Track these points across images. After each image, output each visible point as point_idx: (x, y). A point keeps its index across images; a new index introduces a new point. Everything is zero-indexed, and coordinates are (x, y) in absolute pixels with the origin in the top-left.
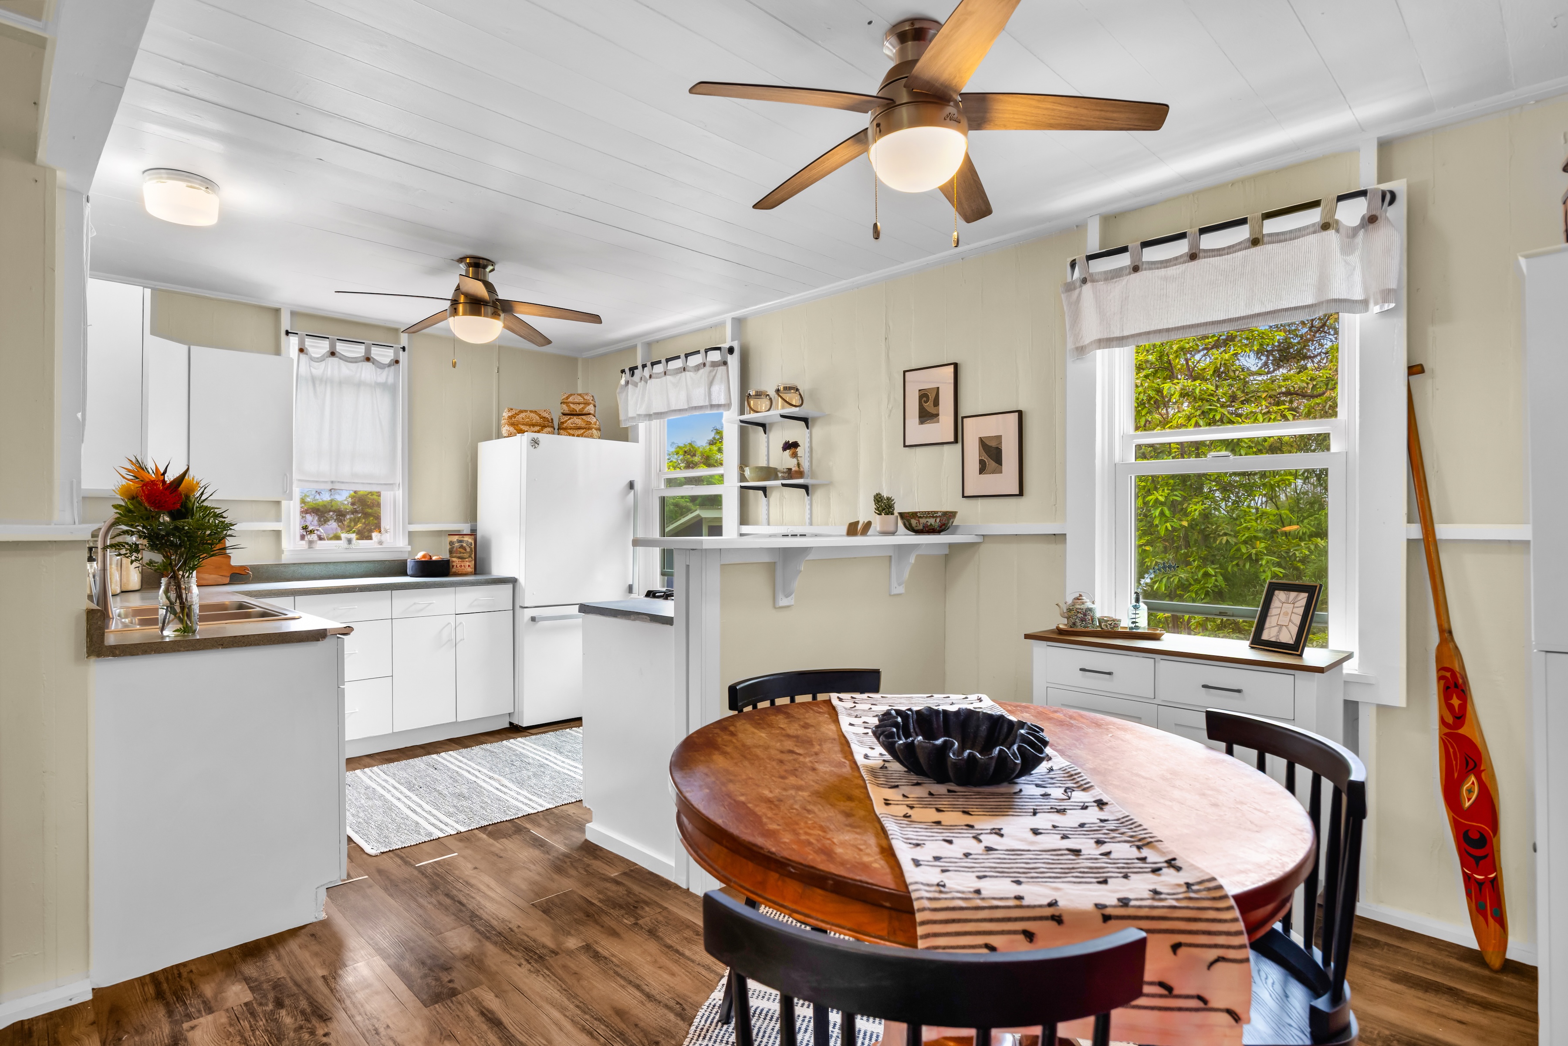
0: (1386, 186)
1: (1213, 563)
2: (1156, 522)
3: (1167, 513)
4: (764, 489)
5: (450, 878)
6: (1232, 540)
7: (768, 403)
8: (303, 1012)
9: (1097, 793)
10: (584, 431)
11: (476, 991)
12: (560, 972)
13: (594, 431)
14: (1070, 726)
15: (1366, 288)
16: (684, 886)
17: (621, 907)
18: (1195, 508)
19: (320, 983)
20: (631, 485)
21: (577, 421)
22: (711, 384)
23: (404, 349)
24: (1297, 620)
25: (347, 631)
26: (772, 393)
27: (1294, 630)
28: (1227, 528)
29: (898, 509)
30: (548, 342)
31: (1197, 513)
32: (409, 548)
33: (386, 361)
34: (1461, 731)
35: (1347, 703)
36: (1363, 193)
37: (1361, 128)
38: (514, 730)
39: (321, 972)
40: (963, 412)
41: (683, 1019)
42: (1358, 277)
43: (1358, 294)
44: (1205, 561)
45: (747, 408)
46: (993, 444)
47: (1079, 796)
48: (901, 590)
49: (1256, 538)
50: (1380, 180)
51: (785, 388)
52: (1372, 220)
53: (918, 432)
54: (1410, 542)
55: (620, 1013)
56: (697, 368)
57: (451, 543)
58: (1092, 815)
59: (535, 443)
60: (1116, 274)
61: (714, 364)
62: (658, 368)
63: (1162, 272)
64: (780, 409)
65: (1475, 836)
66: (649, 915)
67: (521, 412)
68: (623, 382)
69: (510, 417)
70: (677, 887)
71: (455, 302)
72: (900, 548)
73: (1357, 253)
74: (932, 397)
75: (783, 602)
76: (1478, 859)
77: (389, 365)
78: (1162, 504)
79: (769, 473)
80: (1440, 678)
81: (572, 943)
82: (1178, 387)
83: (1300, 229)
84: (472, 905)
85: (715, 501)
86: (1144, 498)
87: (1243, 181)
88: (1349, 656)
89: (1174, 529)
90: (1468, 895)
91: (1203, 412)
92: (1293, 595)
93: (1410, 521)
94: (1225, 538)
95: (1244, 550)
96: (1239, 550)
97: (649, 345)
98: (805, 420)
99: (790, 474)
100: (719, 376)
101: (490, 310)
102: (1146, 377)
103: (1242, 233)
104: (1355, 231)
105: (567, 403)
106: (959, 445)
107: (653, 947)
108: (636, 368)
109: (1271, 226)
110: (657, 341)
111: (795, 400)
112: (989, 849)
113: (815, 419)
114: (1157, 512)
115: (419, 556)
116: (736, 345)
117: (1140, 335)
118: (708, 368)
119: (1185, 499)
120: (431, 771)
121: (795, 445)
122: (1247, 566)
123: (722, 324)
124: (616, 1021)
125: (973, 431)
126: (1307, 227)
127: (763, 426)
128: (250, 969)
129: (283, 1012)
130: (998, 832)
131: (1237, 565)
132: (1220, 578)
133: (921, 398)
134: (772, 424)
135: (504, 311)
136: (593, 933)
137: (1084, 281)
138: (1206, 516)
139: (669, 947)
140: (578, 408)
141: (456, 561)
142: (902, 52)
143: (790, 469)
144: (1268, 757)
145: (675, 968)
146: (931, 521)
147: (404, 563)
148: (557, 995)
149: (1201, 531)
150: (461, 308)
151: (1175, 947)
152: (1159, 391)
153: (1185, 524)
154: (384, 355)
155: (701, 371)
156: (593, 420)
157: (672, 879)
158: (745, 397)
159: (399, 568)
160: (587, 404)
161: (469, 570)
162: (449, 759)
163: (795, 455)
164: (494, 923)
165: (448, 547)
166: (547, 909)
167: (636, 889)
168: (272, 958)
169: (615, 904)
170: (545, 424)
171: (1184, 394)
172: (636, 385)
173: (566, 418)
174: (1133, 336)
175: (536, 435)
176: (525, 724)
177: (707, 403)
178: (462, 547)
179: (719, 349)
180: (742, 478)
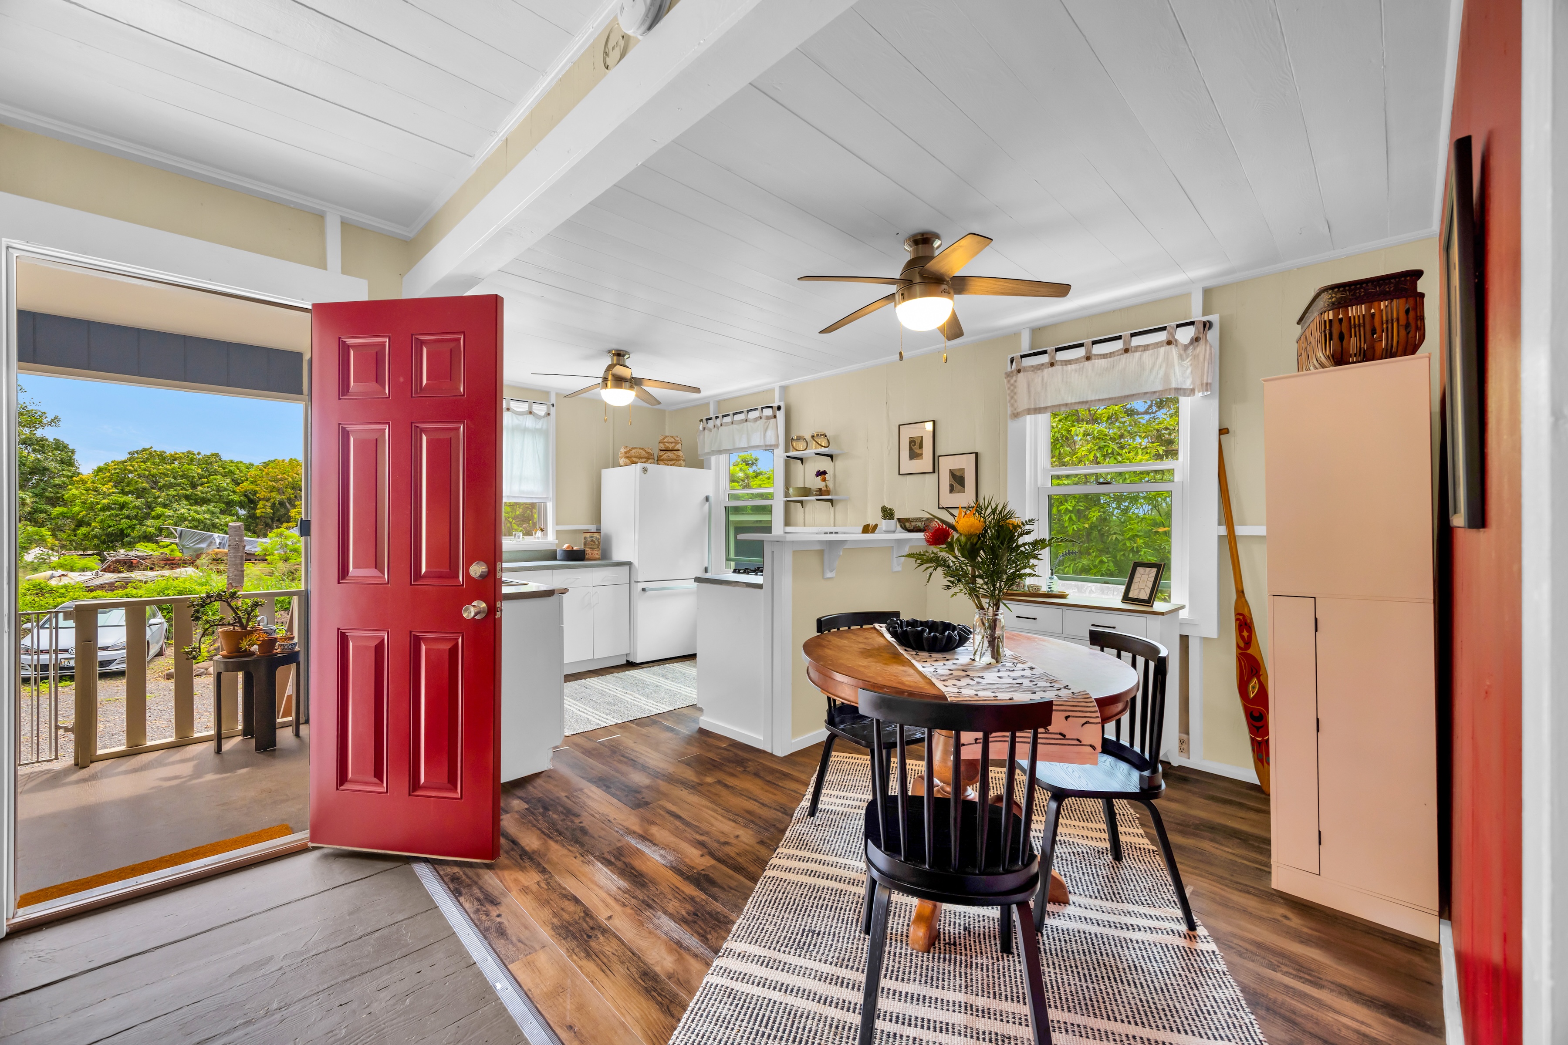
0: (1205, 319)
1: (1107, 553)
2: (1066, 524)
3: (1074, 518)
4: (801, 502)
5: (621, 748)
6: (1120, 538)
7: (805, 444)
8: (562, 813)
9: (1030, 664)
10: (674, 462)
11: (661, 803)
12: (707, 793)
13: (682, 462)
14: (1013, 639)
15: (1193, 382)
16: (770, 751)
17: (733, 762)
18: (1094, 515)
19: (566, 799)
20: (707, 499)
21: (670, 455)
22: (766, 430)
23: (553, 405)
24: (1150, 585)
25: (564, 591)
26: (808, 437)
27: (1148, 591)
28: (1116, 529)
29: (897, 515)
30: (659, 403)
31: (1095, 518)
32: (557, 542)
33: (542, 413)
34: (1249, 651)
35: (1182, 636)
36: (1192, 323)
37: (1192, 282)
38: (630, 665)
39: (564, 794)
40: (938, 453)
41: (786, 814)
42: (1189, 374)
43: (1188, 385)
44: (1101, 552)
45: (791, 448)
46: (958, 474)
47: (1020, 666)
48: (899, 568)
49: (1137, 536)
50: (1204, 315)
51: (818, 435)
52: (1196, 339)
53: (909, 466)
54: (1220, 537)
55: (749, 812)
56: (756, 420)
57: (585, 538)
58: (1028, 672)
59: (645, 470)
60: (1040, 367)
61: (768, 418)
62: (727, 420)
63: (1069, 367)
64: (814, 449)
65: (1256, 714)
66: (751, 767)
67: (633, 448)
68: (701, 428)
69: (626, 453)
70: (764, 752)
71: (605, 379)
72: (899, 541)
73: (1189, 360)
74: (918, 442)
75: (829, 575)
76: (1258, 728)
77: (544, 417)
78: (1070, 511)
79: (806, 492)
80: (1237, 620)
81: (709, 780)
82: (1082, 430)
83: (1153, 344)
84: (641, 761)
85: (767, 510)
86: (1058, 507)
87: (1121, 310)
88: (1183, 607)
89: (1079, 530)
90: (1253, 750)
91: (1100, 448)
92: (1148, 569)
93: (1220, 524)
94: (1114, 536)
95: (1128, 544)
96: (1125, 544)
97: (719, 403)
98: (831, 456)
99: (820, 492)
100: (771, 425)
101: (628, 384)
102: (1060, 420)
103: (1118, 345)
104: (1187, 347)
105: (663, 443)
106: (936, 474)
107: (758, 781)
108: (711, 419)
109: (1136, 341)
110: (724, 400)
111: (824, 443)
112: (978, 683)
113: (837, 455)
114: (1067, 518)
115: (565, 546)
116: (782, 404)
117: (1055, 406)
118: (763, 420)
119: (1087, 508)
120: (584, 689)
121: (824, 473)
122: (1131, 556)
123: (772, 390)
124: (748, 816)
125: (946, 466)
126: (1158, 343)
127: (801, 459)
128: (521, 793)
129: (551, 813)
130: (982, 678)
131: (1124, 555)
132: (1111, 564)
133: (910, 443)
134: (807, 458)
135: (636, 384)
136: (721, 776)
137: (1019, 371)
138: (1103, 520)
139: (769, 782)
140: (671, 446)
141: (588, 551)
142: (916, 251)
143: (820, 489)
144: (1123, 653)
145: (776, 792)
146: (919, 524)
147: (555, 552)
148: (709, 804)
149: (1099, 531)
150: (609, 383)
151: (1067, 718)
152: (1069, 431)
153: (1087, 526)
154: (540, 410)
155: (759, 422)
156: (681, 454)
157: (761, 748)
158: (789, 441)
159: (552, 556)
160: (677, 443)
161: (597, 556)
162: (593, 682)
163: (824, 480)
164: (658, 770)
165: (583, 541)
166: (688, 764)
167: (740, 753)
168: (530, 788)
169: (729, 761)
170: (648, 457)
171: (1086, 434)
172: (710, 430)
173: (663, 453)
174: (1050, 407)
175: (645, 465)
176: (638, 662)
177: (762, 444)
178: (592, 541)
179: (771, 407)
180: (787, 495)
